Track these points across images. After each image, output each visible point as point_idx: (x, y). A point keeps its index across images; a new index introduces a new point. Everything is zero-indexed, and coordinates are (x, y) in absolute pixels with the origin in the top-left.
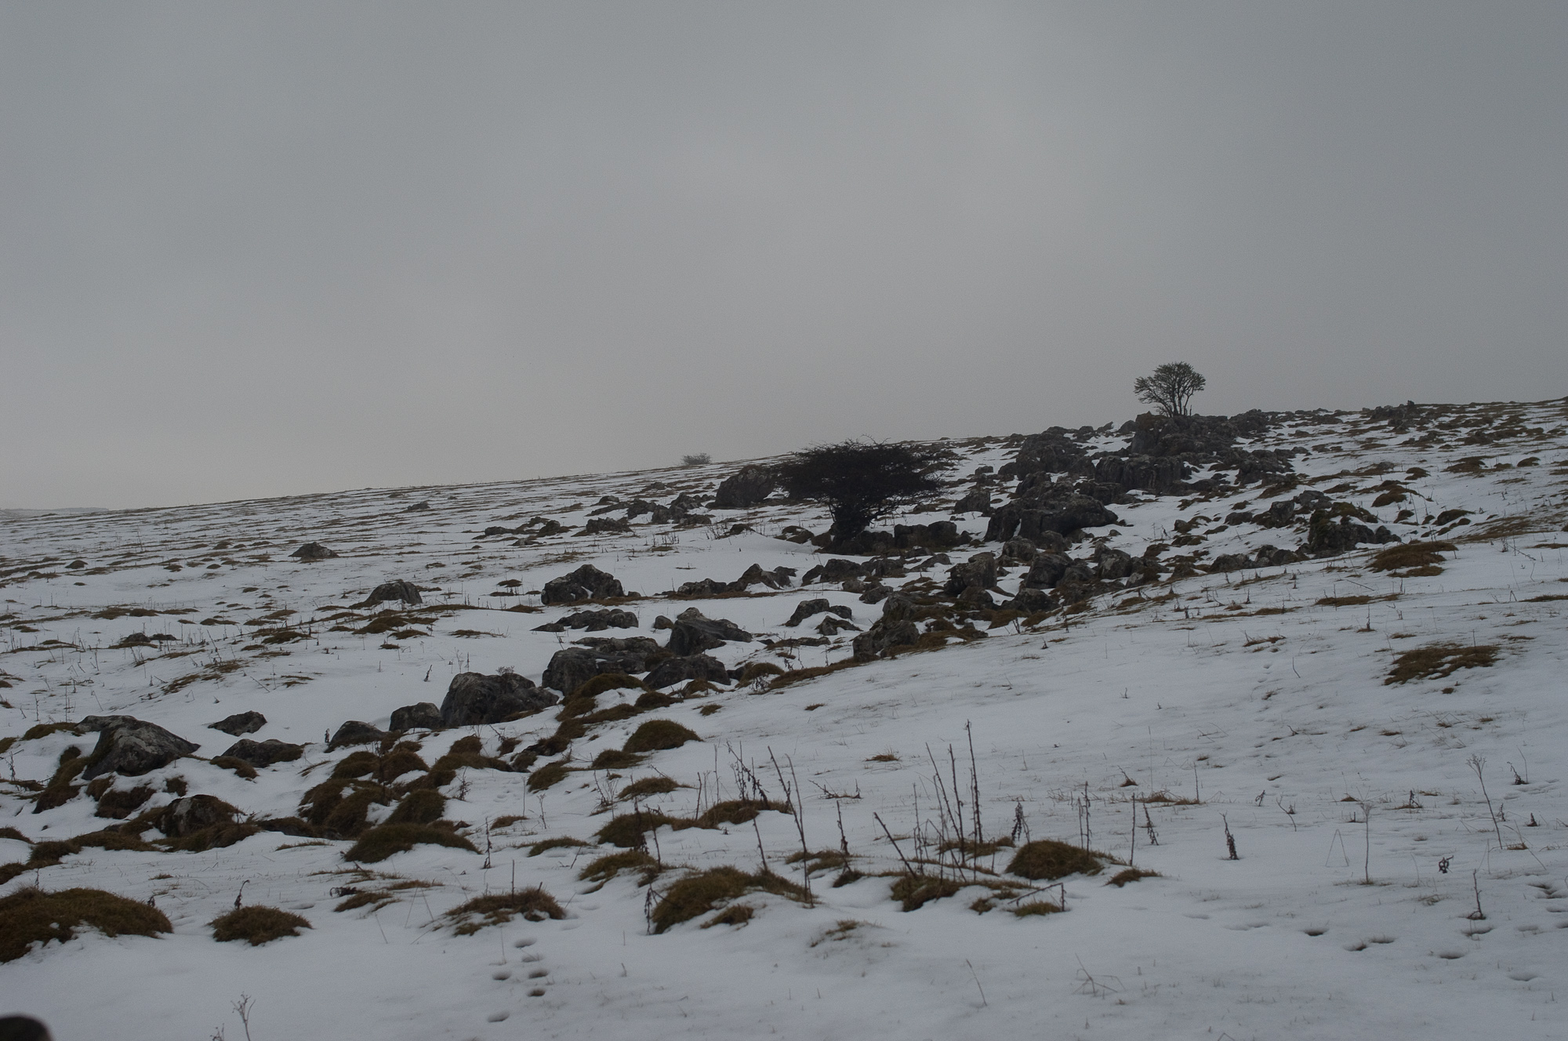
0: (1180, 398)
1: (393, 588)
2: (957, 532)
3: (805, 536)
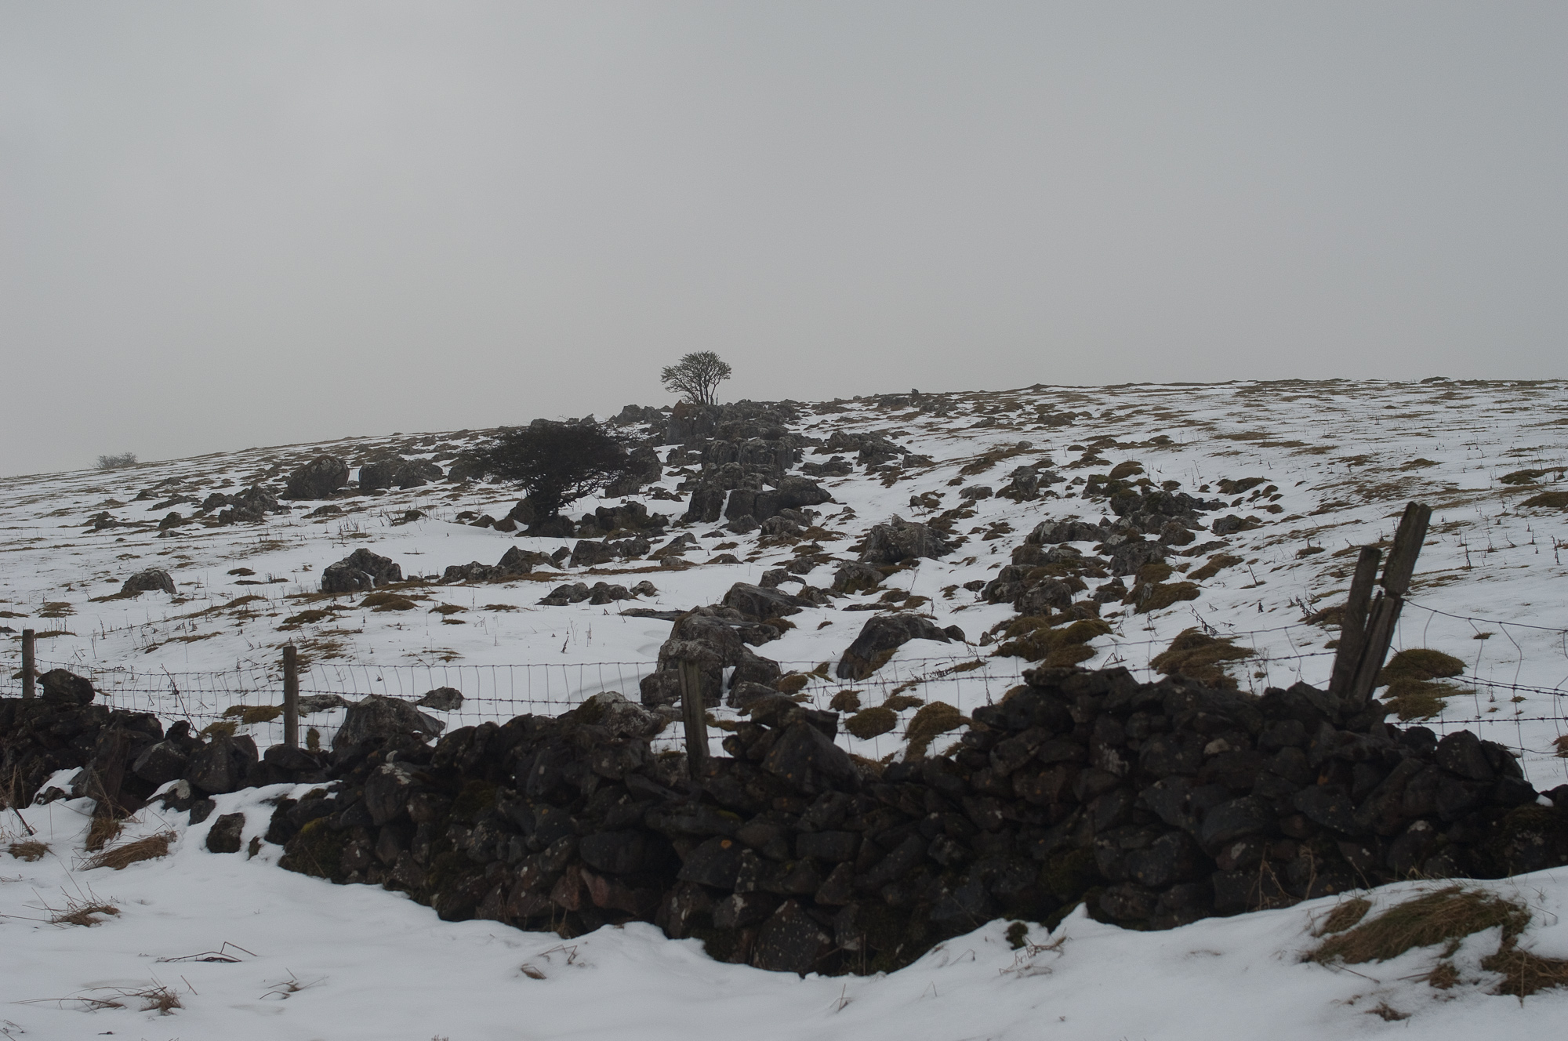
0: (706, 388)
1: (152, 578)
2: (647, 514)
3: (486, 522)
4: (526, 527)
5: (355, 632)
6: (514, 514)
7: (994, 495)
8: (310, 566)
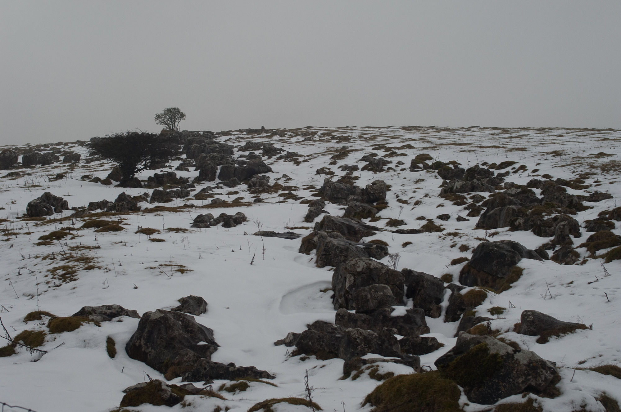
0: (174, 123)
2: (177, 177)
3: (97, 180)
4: (118, 183)
5: (96, 248)
6: (110, 176)
7: (360, 169)
8: (15, 201)
